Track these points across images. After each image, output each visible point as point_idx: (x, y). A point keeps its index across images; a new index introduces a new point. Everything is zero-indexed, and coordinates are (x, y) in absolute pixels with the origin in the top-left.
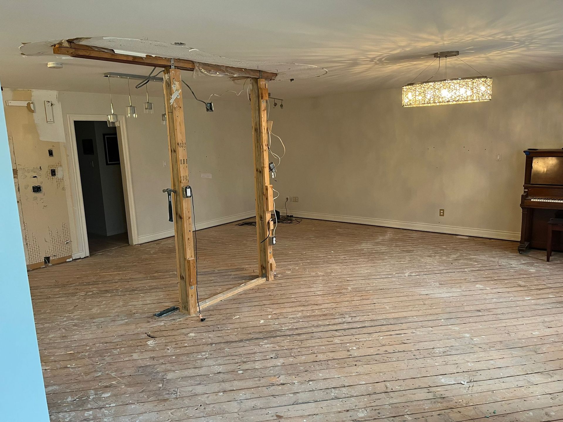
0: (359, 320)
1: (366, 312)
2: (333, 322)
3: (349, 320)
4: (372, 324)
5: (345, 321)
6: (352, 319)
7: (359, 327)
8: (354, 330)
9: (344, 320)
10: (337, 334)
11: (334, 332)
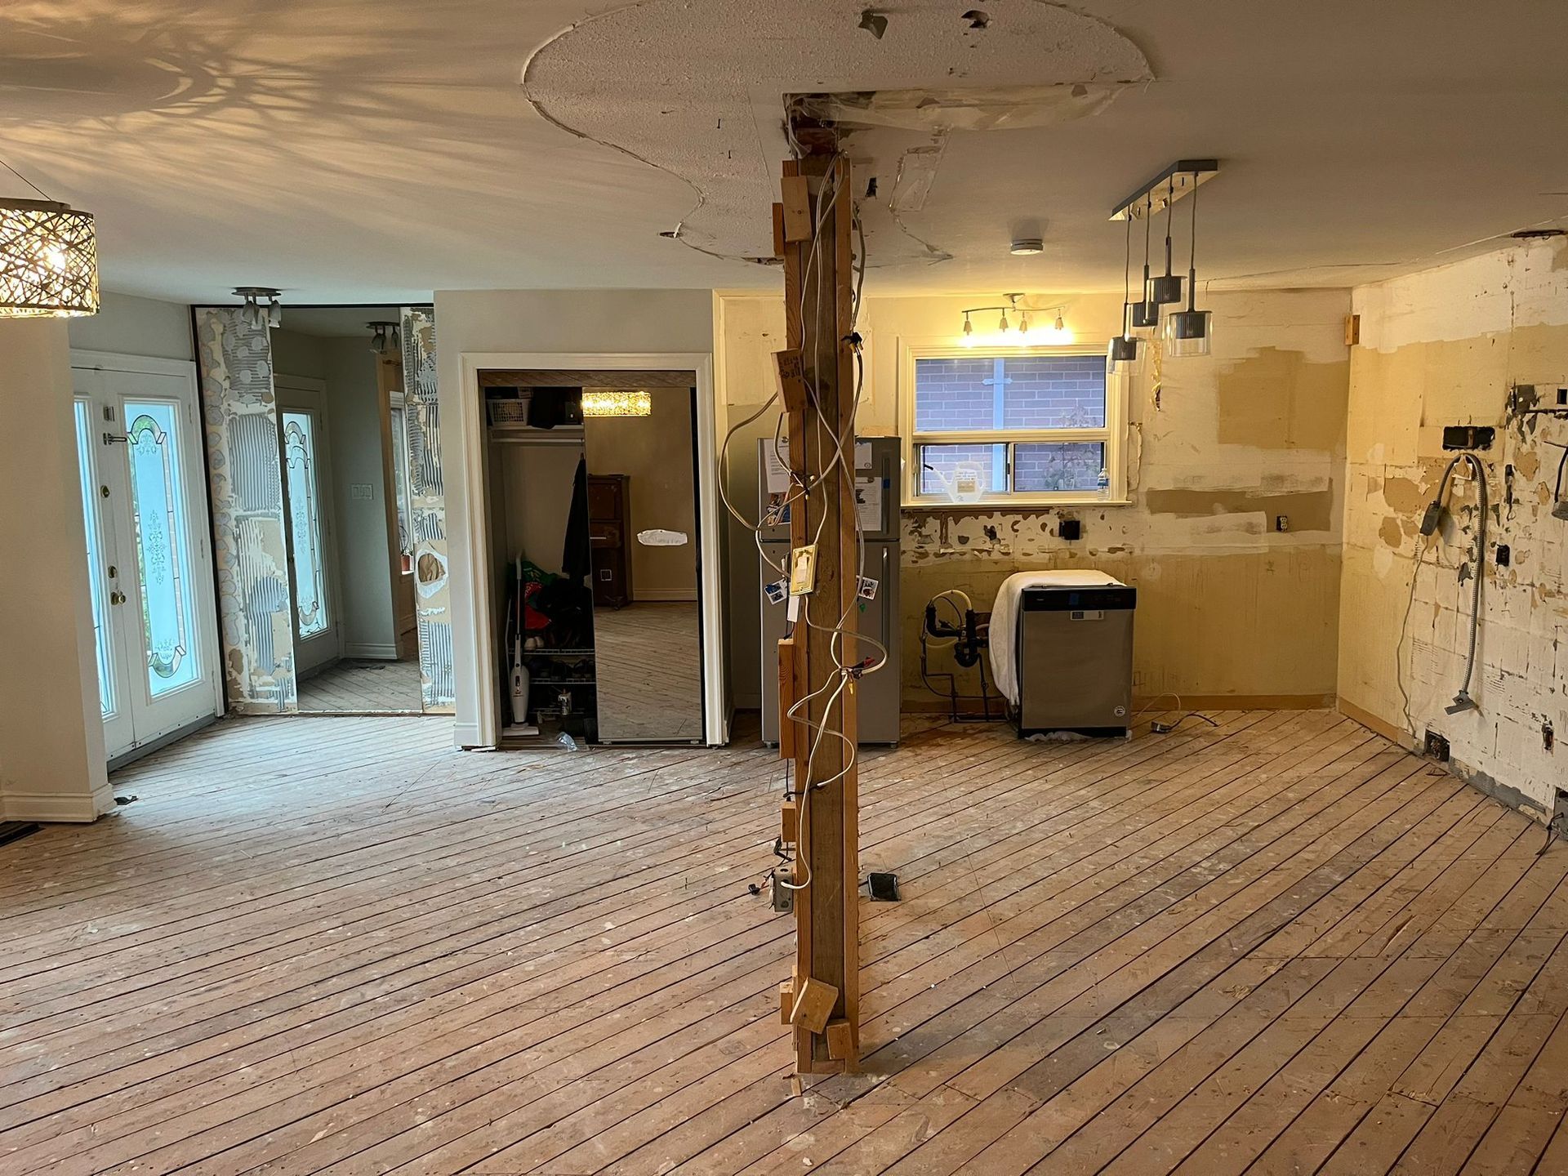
0: (339, 1000)
1: (320, 1029)
2: (418, 974)
3: (370, 992)
4: (295, 999)
5: (381, 984)
6: (363, 995)
7: (334, 980)
8: (345, 968)
9: (386, 987)
10: (388, 949)
11: (397, 949)
